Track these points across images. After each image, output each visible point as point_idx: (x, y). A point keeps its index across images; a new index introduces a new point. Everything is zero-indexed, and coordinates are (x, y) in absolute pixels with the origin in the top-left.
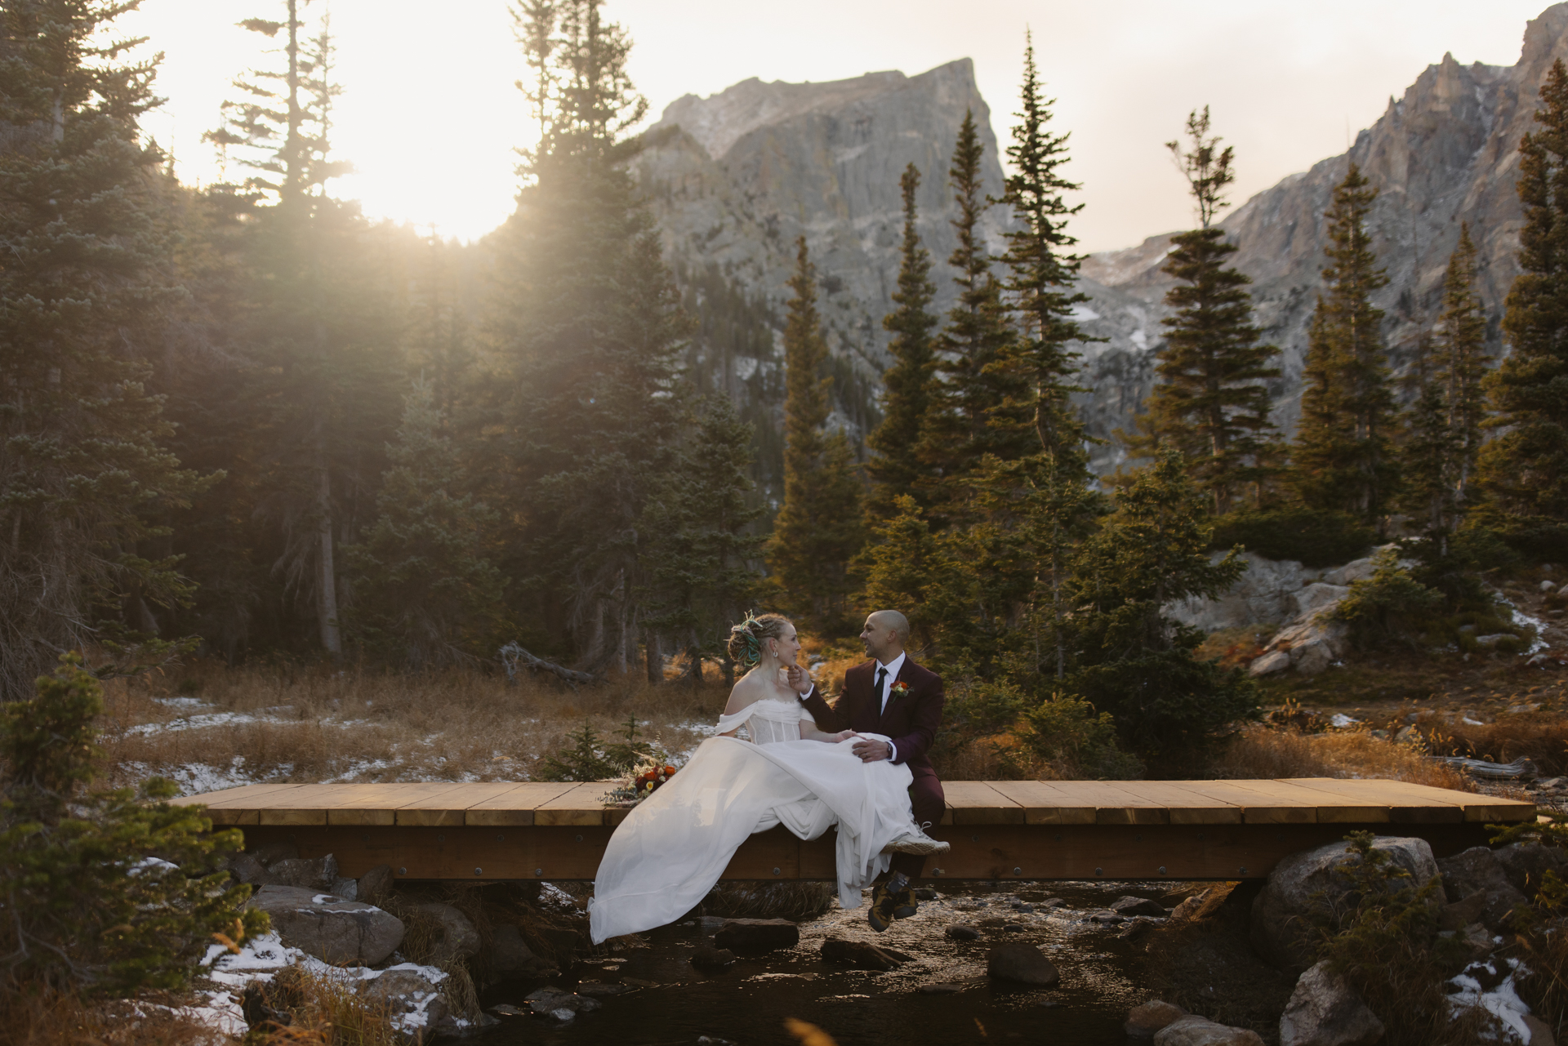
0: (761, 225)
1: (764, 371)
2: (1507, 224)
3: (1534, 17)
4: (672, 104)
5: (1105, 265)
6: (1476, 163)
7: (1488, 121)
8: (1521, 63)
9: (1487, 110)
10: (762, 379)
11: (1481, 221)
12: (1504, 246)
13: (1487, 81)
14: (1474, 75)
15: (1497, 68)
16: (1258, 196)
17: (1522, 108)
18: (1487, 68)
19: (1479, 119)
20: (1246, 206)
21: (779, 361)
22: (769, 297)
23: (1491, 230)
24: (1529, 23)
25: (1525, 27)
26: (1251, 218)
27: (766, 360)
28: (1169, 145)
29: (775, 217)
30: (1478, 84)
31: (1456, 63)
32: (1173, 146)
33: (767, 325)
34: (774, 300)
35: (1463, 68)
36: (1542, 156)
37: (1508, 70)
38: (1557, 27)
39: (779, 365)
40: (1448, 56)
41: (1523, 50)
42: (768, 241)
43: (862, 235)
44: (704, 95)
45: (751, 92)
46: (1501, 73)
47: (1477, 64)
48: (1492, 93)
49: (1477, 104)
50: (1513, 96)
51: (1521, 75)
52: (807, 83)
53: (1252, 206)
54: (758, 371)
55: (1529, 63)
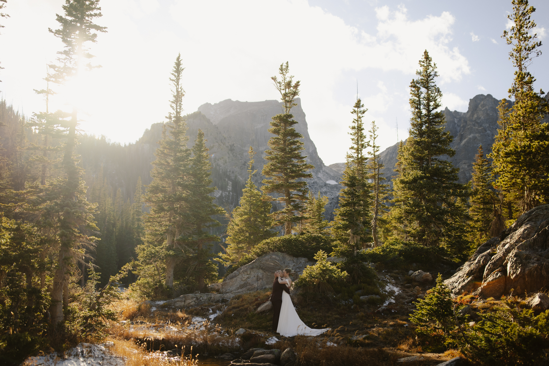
0: (228, 147)
1: (224, 194)
2: (464, 161)
3: (472, 98)
4: (202, 106)
5: (341, 167)
6: (455, 142)
7: (458, 129)
8: (468, 112)
9: (458, 126)
10: (223, 197)
11: (456, 160)
12: (463, 168)
13: (458, 117)
14: (454, 115)
15: (461, 113)
16: (388, 148)
17: (468, 126)
18: (458, 113)
19: (456, 128)
20: (385, 151)
21: (229, 192)
22: (228, 170)
23: (459, 163)
24: (470, 100)
25: (469, 101)
26: (387, 155)
27: (225, 191)
28: (273, 78)
29: (233, 145)
30: (455, 117)
31: (449, 111)
32: (274, 79)
33: (227, 180)
34: (230, 171)
35: (451, 112)
36: (419, 88)
37: (464, 114)
38: (479, 102)
39: (229, 193)
40: (446, 108)
41: (469, 108)
42: (230, 152)
43: (262, 153)
44: (213, 104)
45: (228, 104)
46: (462, 114)
47: (455, 111)
48: (460, 121)
49: (455, 124)
50: (466, 122)
51: (468, 116)
52: (247, 102)
53: (387, 151)
54: (222, 194)
55: (470, 112)
